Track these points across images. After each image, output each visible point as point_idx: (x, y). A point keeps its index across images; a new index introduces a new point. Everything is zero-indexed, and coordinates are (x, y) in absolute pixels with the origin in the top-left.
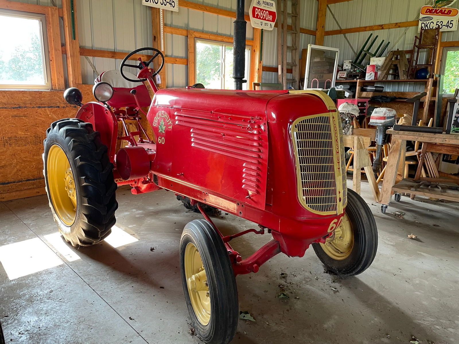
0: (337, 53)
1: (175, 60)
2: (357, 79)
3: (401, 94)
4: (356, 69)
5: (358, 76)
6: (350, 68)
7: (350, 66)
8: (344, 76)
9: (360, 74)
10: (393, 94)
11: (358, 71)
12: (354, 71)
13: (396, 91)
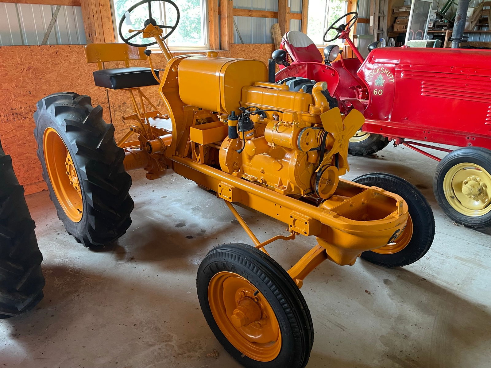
0: (431, 4)
1: (293, 15)
2: (446, 30)
3: (484, 44)
4: (443, 19)
5: (445, 26)
6: (435, 18)
7: (436, 16)
8: (430, 26)
9: (447, 25)
10: (475, 43)
11: (446, 22)
12: (442, 21)
13: (478, 41)
